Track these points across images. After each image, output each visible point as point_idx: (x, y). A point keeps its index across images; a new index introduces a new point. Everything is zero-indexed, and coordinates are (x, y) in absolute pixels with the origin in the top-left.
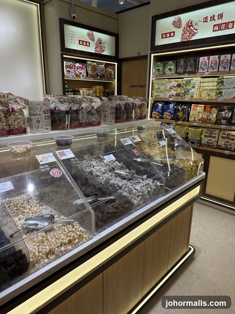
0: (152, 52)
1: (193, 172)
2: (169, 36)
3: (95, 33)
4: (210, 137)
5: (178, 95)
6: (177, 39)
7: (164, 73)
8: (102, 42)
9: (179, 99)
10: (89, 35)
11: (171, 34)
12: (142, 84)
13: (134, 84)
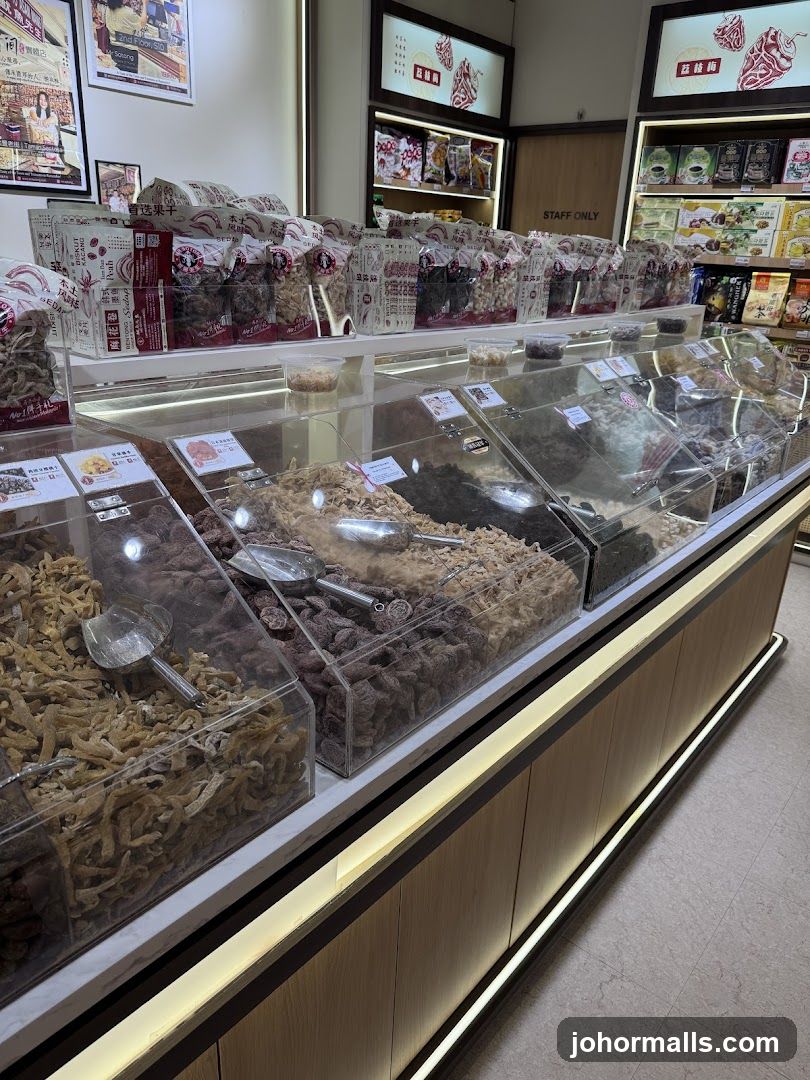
0: (643, 115)
2: (700, 71)
3: (456, 44)
5: (714, 245)
6: (726, 81)
7: (674, 181)
8: (471, 74)
9: (718, 258)
10: (439, 48)
12: (587, 210)
13: (559, 209)
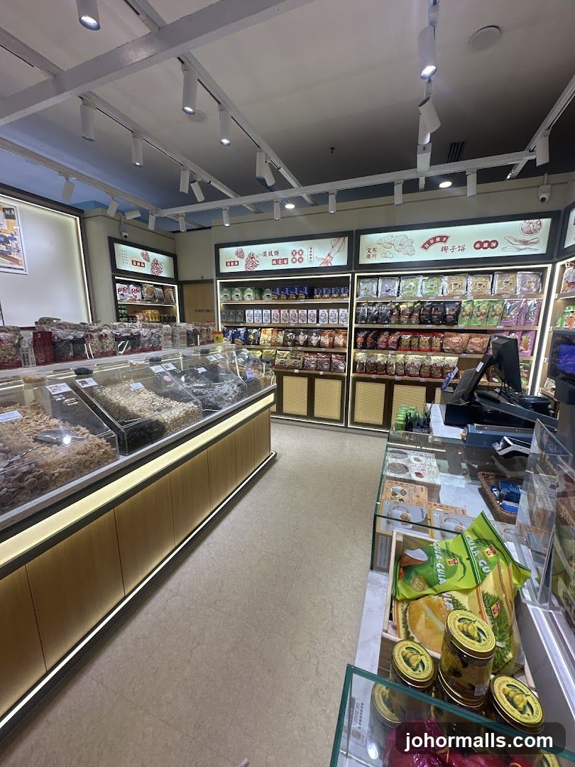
0: (218, 278)
1: (267, 382)
2: (233, 265)
3: (150, 253)
4: (295, 358)
6: (241, 268)
8: (159, 263)
10: (143, 255)
11: (236, 263)
12: (209, 309)
